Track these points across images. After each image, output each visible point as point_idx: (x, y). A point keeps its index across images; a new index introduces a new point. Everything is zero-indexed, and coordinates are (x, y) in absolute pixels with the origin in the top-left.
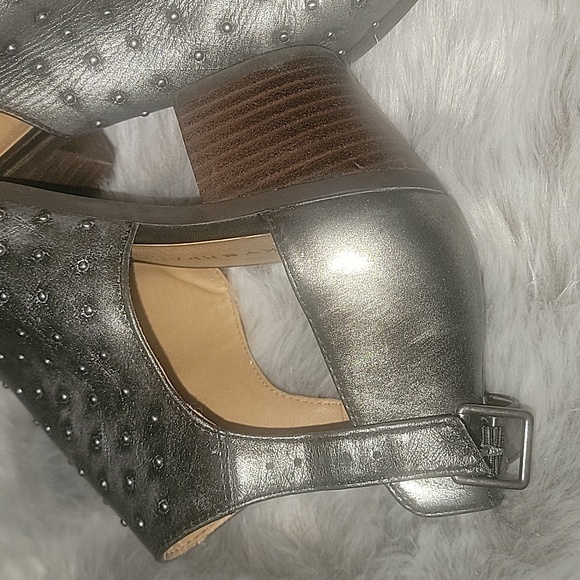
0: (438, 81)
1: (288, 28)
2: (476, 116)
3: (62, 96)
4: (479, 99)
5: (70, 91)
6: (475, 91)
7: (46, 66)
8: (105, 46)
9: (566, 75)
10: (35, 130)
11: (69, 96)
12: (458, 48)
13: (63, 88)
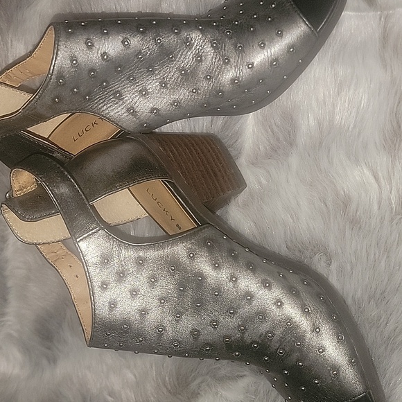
0: (334, 109)
1: (239, 78)
2: (354, 127)
3: (128, 110)
4: (356, 118)
5: (132, 108)
6: (354, 114)
7: (121, 95)
8: (150, 87)
9: (398, 105)
10: (121, 131)
11: (131, 111)
12: (343, 93)
13: (129, 106)
